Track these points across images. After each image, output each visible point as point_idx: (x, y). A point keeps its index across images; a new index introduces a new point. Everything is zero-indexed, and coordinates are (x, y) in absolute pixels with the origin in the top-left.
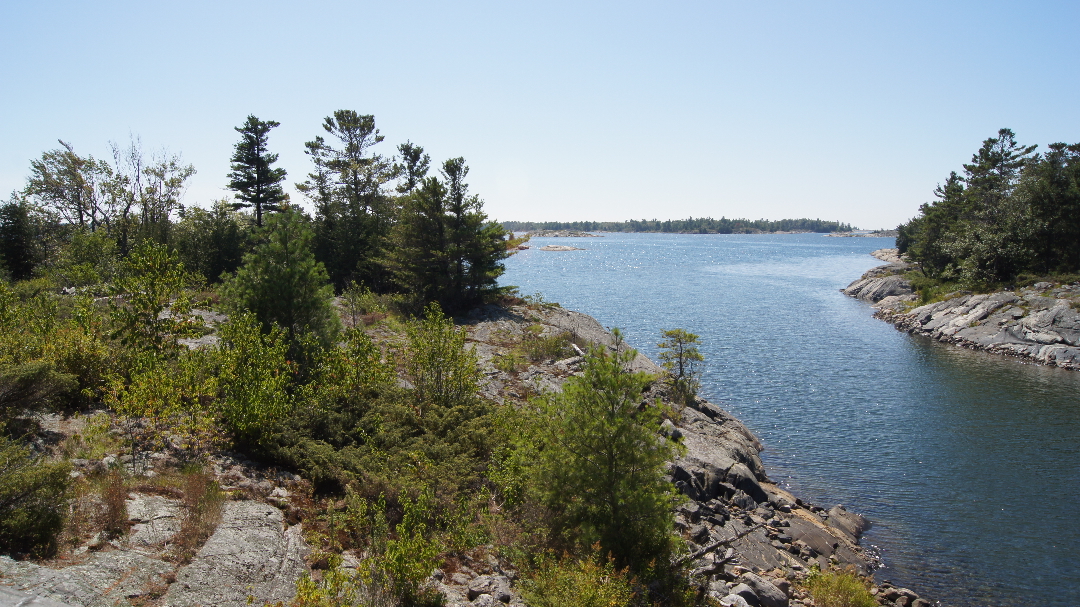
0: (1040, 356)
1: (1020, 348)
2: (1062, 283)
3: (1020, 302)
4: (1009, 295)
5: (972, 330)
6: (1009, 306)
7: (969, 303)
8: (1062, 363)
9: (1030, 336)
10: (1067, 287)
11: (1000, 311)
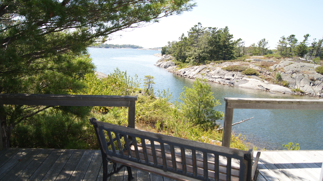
0: (216, 81)
1: (211, 80)
2: (217, 63)
3: (207, 68)
4: (204, 66)
5: (197, 75)
6: (205, 69)
7: (195, 68)
8: (222, 83)
9: (213, 76)
10: (218, 64)
11: (203, 70)
